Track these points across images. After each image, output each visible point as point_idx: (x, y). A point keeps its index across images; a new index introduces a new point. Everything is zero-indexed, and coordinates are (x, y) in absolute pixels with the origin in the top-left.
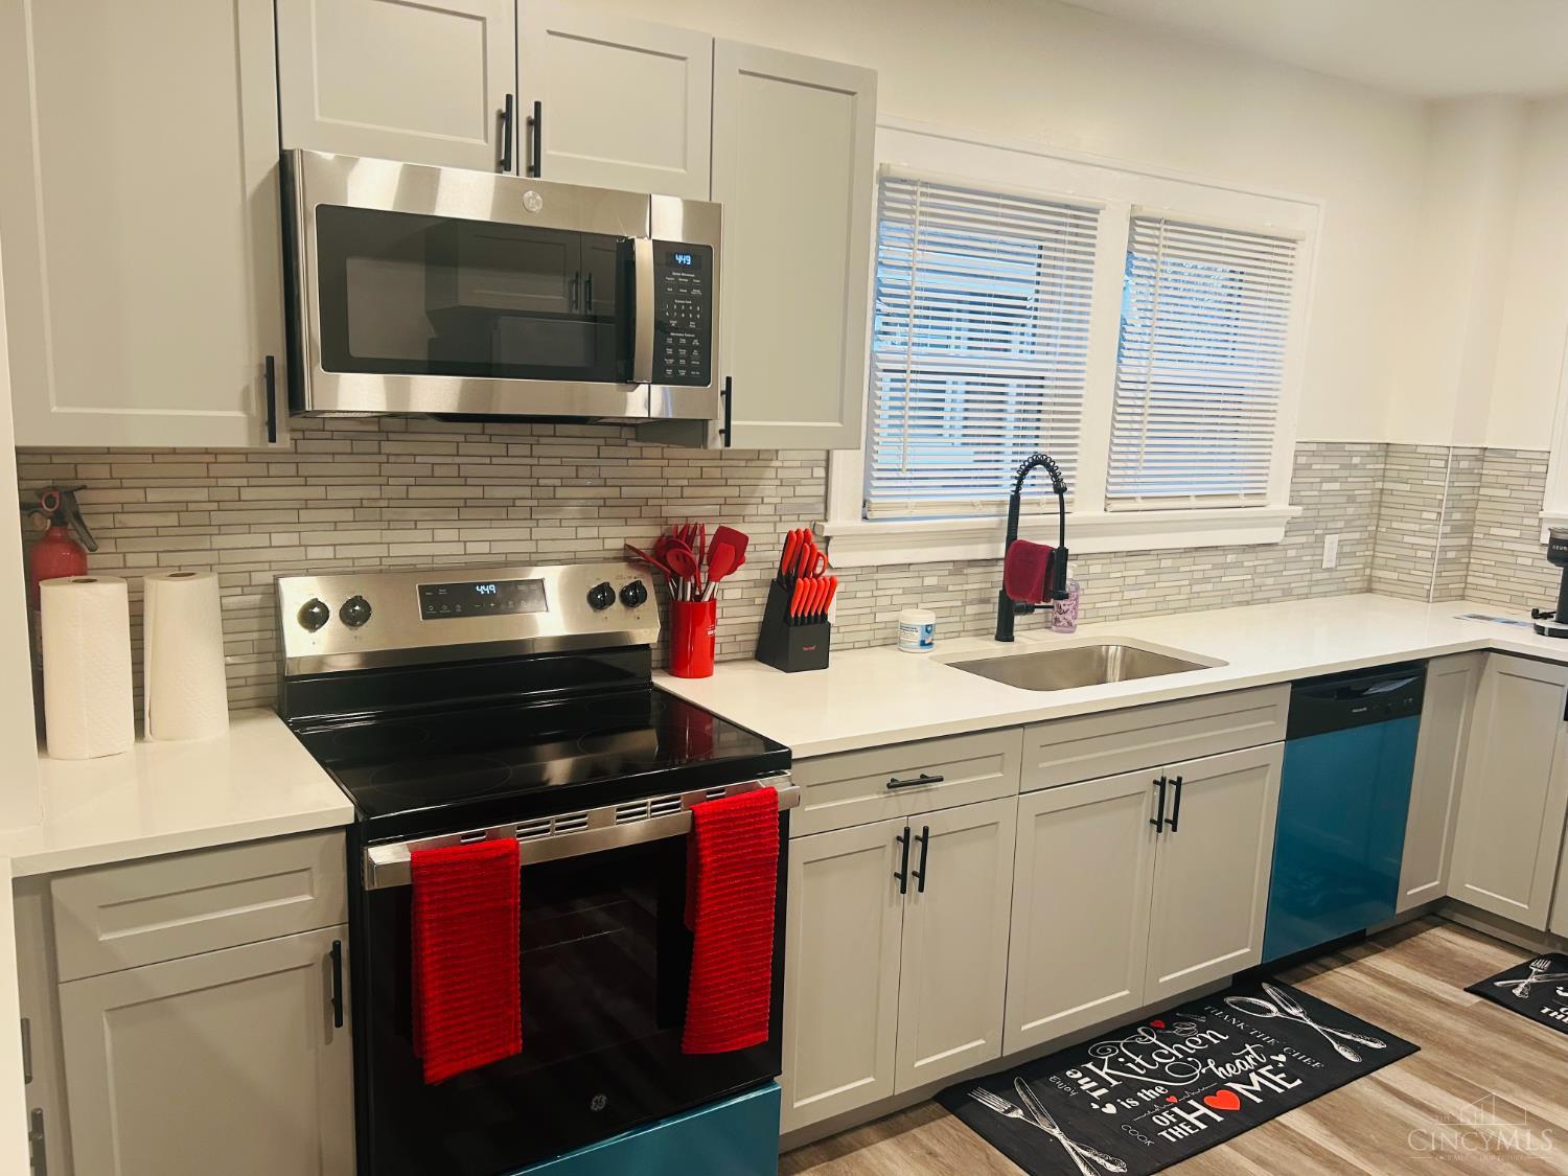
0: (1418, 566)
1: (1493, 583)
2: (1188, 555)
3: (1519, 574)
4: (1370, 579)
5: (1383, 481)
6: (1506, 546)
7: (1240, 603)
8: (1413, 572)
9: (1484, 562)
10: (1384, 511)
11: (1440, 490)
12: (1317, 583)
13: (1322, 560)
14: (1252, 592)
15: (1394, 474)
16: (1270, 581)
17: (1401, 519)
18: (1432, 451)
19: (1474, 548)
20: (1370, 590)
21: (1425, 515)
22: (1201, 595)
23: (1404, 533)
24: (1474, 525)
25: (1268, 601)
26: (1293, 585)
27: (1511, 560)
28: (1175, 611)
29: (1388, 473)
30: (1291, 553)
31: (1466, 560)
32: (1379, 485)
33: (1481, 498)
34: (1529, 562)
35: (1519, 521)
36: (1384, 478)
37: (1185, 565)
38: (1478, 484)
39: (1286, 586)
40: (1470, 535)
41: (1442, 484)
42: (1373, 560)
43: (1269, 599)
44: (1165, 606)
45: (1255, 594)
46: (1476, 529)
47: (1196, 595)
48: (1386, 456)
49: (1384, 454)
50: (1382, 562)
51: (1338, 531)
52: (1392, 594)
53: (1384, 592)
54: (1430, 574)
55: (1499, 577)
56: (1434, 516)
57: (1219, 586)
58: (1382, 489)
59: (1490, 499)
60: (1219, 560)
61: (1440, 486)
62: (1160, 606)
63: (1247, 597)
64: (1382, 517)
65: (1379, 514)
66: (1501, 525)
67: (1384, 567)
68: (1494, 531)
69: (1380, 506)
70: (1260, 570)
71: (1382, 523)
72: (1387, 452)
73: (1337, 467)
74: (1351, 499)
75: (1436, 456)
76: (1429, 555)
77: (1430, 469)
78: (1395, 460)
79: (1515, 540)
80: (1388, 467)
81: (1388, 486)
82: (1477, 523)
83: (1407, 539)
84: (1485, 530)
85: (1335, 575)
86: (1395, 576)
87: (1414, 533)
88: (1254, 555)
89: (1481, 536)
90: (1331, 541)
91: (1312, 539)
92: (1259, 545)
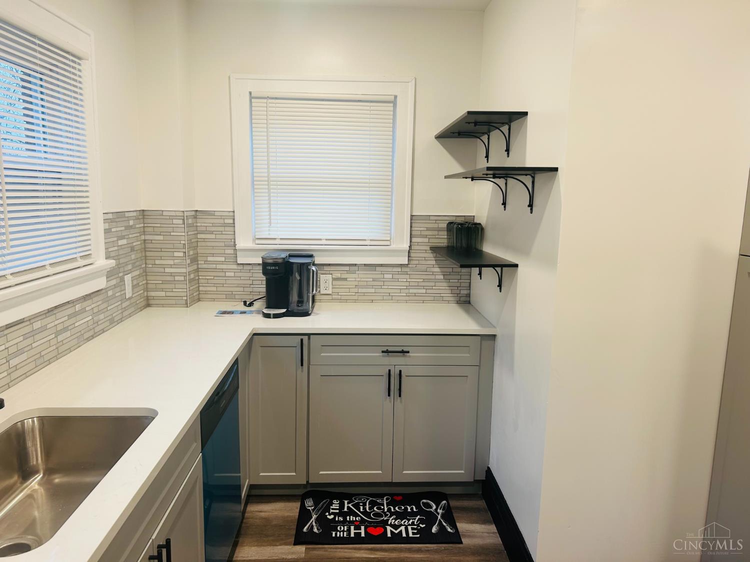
0: (177, 286)
1: (215, 289)
2: (50, 313)
3: (228, 282)
4: (148, 298)
5: (144, 235)
6: (219, 266)
7: (88, 339)
8: (174, 290)
9: (207, 278)
10: (148, 254)
11: (183, 238)
12: (125, 309)
13: (125, 293)
14: (94, 328)
15: (150, 229)
16: (102, 316)
17: (161, 258)
18: (173, 214)
19: (200, 270)
20: (148, 305)
21: (176, 254)
22: (64, 342)
23: (164, 266)
24: (197, 256)
25: (103, 331)
26: (114, 315)
27: (223, 274)
28: (49, 362)
29: (146, 229)
30: (110, 293)
31: (197, 278)
32: (143, 237)
33: (199, 240)
34: (232, 274)
35: (222, 251)
36: (144, 233)
37: (50, 321)
38: (196, 232)
39: (110, 317)
40: (197, 263)
41: (183, 234)
42: (147, 286)
43: (103, 329)
44: (41, 360)
45: (96, 328)
46: (199, 258)
47: (61, 343)
48: (144, 218)
49: (142, 217)
50: (154, 286)
51: (130, 271)
52: (163, 306)
53: (158, 305)
54: (185, 290)
55: (217, 285)
56: (181, 254)
57: (74, 331)
58: (145, 240)
59: (204, 240)
60: (70, 311)
61: (181, 235)
62: (39, 362)
63: (91, 333)
64: (147, 258)
65: (146, 256)
66: (213, 255)
67: (156, 290)
68: (210, 259)
69: (145, 251)
70: (95, 310)
71: (148, 262)
72: (144, 215)
73: (123, 228)
74: (132, 249)
75: (176, 217)
76: (182, 278)
77: (174, 226)
78: (149, 221)
79: (222, 263)
80: (146, 225)
81: (148, 237)
82: (199, 255)
83: (167, 270)
84: (205, 259)
85: (133, 301)
86: (163, 294)
87: (171, 266)
88: (91, 300)
89: (203, 262)
90: (128, 279)
91: (118, 280)
92: (93, 293)
